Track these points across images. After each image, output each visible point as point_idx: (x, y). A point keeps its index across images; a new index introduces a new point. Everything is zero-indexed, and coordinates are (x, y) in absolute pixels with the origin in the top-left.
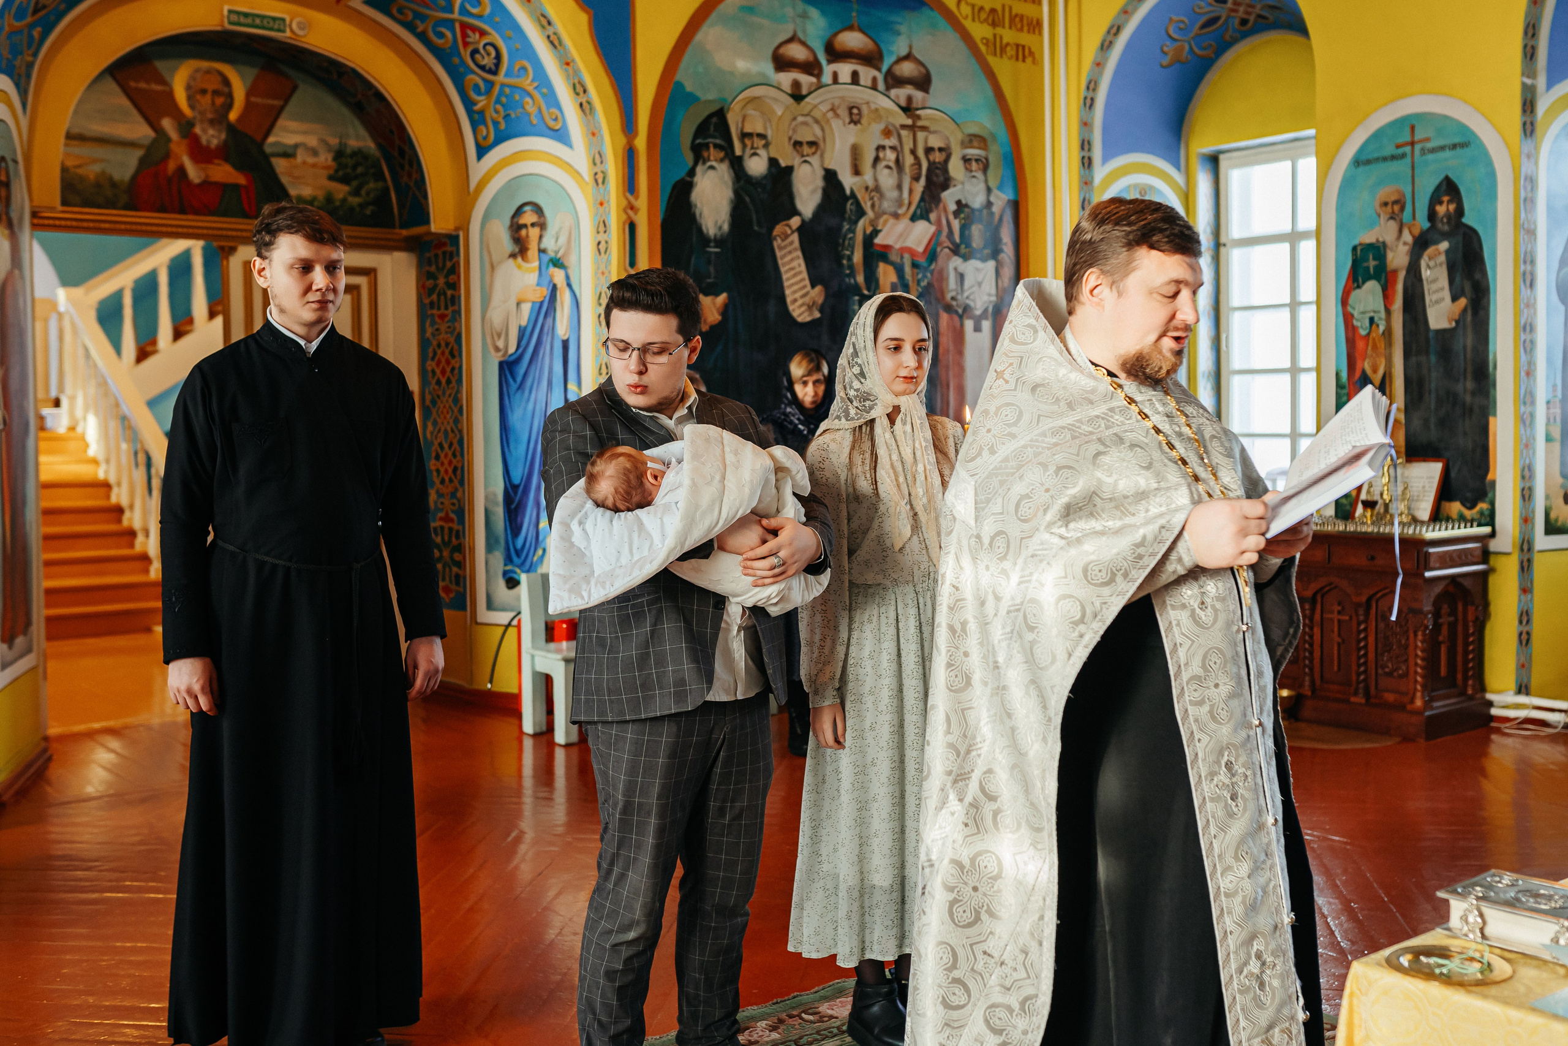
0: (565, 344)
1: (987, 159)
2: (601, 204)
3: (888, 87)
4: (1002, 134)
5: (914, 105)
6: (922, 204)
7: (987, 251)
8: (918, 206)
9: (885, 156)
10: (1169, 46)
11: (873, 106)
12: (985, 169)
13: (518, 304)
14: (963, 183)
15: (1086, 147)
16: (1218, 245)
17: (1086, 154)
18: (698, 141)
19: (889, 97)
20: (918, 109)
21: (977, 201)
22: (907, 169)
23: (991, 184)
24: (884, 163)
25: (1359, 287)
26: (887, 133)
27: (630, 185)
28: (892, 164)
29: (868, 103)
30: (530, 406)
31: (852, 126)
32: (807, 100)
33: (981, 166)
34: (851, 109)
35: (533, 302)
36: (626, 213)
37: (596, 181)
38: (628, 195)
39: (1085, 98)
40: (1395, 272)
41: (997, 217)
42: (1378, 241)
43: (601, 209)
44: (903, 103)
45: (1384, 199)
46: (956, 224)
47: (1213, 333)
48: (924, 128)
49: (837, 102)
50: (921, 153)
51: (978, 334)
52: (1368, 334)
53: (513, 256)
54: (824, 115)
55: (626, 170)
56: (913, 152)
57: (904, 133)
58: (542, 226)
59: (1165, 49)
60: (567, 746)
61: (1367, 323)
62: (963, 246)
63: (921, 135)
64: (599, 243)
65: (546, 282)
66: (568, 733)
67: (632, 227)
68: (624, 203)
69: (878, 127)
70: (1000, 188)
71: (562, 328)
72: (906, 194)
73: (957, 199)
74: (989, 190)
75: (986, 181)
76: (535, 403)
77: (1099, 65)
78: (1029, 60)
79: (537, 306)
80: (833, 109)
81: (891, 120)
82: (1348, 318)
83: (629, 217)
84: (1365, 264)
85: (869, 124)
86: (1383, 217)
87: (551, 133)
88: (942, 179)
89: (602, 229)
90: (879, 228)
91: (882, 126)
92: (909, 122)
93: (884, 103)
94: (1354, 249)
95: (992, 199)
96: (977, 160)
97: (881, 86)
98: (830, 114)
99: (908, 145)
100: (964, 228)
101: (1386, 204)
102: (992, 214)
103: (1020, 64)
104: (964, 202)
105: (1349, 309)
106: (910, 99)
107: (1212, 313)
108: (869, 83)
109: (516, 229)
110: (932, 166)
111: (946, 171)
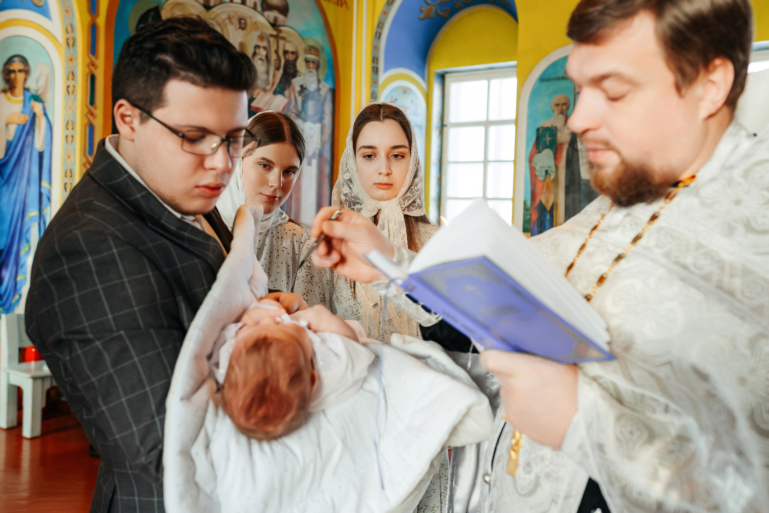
0: (41, 155)
1: (319, 62)
2: (71, 60)
3: (264, 10)
4: (328, 48)
5: (278, 23)
6: (281, 85)
7: (317, 117)
8: (278, 86)
9: (260, 52)
10: (425, 8)
11: (254, 20)
12: (317, 67)
13: (7, 125)
14: (304, 75)
15: (375, 61)
16: (442, 126)
17: (375, 65)
18: (141, 26)
19: (263, 15)
20: (280, 26)
21: (312, 87)
22: (272, 62)
23: (321, 77)
24: (258, 57)
25: (540, 152)
26: (261, 38)
27: (93, 49)
28: (264, 58)
29: (251, 17)
30: (14, 196)
31: (240, 30)
32: (214, 10)
33: (315, 66)
34: (240, 20)
35: (19, 125)
36: (89, 68)
37: (68, 44)
38: (91, 56)
39: (376, 32)
40: (562, 145)
41: (322, 98)
42: (552, 126)
43: (71, 64)
44: (272, 20)
45: (556, 102)
46: (300, 99)
47: (438, 175)
48: (283, 38)
49: (232, 14)
50: (281, 53)
51: (309, 167)
52: (544, 180)
53: (4, 91)
54: (224, 21)
55: (90, 39)
56: (277, 52)
57: (272, 39)
58: (27, 72)
59: (423, 9)
60: (32, 439)
61: (544, 173)
62: (303, 113)
63: (281, 42)
64: (68, 87)
65: (28, 110)
66: (33, 429)
67: (93, 78)
68: (88, 61)
69: (256, 34)
70: (326, 80)
71: (39, 142)
72: (271, 78)
73: (301, 83)
74: (319, 81)
75: (318, 75)
76: (17, 194)
77: (385, 13)
78: (344, 6)
79: (21, 127)
80: (229, 18)
81: (264, 30)
82: (532, 170)
83: (91, 71)
84: (544, 139)
85: (251, 31)
86: (556, 113)
87: (36, 8)
88: (292, 71)
89: (71, 77)
90: (255, 96)
91: (258, 33)
92: (275, 33)
93: (260, 19)
94: (538, 130)
95: (321, 86)
96: (313, 62)
97: (259, 8)
98: (227, 21)
99: (273, 48)
100: (304, 102)
101: (558, 105)
102: (320, 95)
103: (339, 7)
104: (305, 86)
105: (533, 165)
106: (276, 19)
107: (438, 164)
108: (252, 5)
109: (8, 72)
110: (287, 62)
111: (295, 66)
